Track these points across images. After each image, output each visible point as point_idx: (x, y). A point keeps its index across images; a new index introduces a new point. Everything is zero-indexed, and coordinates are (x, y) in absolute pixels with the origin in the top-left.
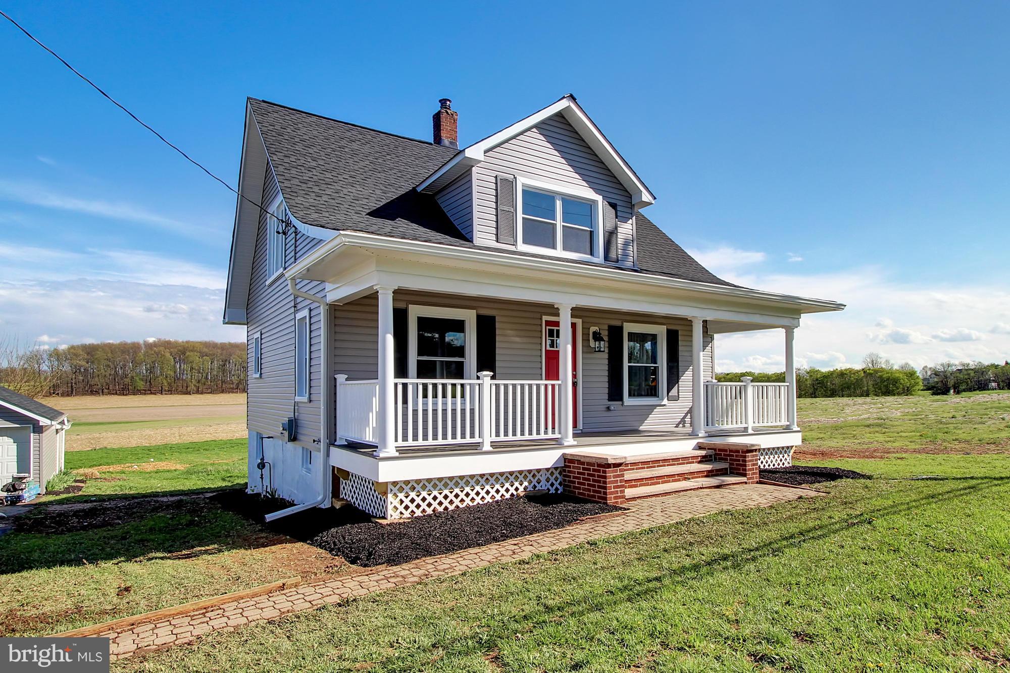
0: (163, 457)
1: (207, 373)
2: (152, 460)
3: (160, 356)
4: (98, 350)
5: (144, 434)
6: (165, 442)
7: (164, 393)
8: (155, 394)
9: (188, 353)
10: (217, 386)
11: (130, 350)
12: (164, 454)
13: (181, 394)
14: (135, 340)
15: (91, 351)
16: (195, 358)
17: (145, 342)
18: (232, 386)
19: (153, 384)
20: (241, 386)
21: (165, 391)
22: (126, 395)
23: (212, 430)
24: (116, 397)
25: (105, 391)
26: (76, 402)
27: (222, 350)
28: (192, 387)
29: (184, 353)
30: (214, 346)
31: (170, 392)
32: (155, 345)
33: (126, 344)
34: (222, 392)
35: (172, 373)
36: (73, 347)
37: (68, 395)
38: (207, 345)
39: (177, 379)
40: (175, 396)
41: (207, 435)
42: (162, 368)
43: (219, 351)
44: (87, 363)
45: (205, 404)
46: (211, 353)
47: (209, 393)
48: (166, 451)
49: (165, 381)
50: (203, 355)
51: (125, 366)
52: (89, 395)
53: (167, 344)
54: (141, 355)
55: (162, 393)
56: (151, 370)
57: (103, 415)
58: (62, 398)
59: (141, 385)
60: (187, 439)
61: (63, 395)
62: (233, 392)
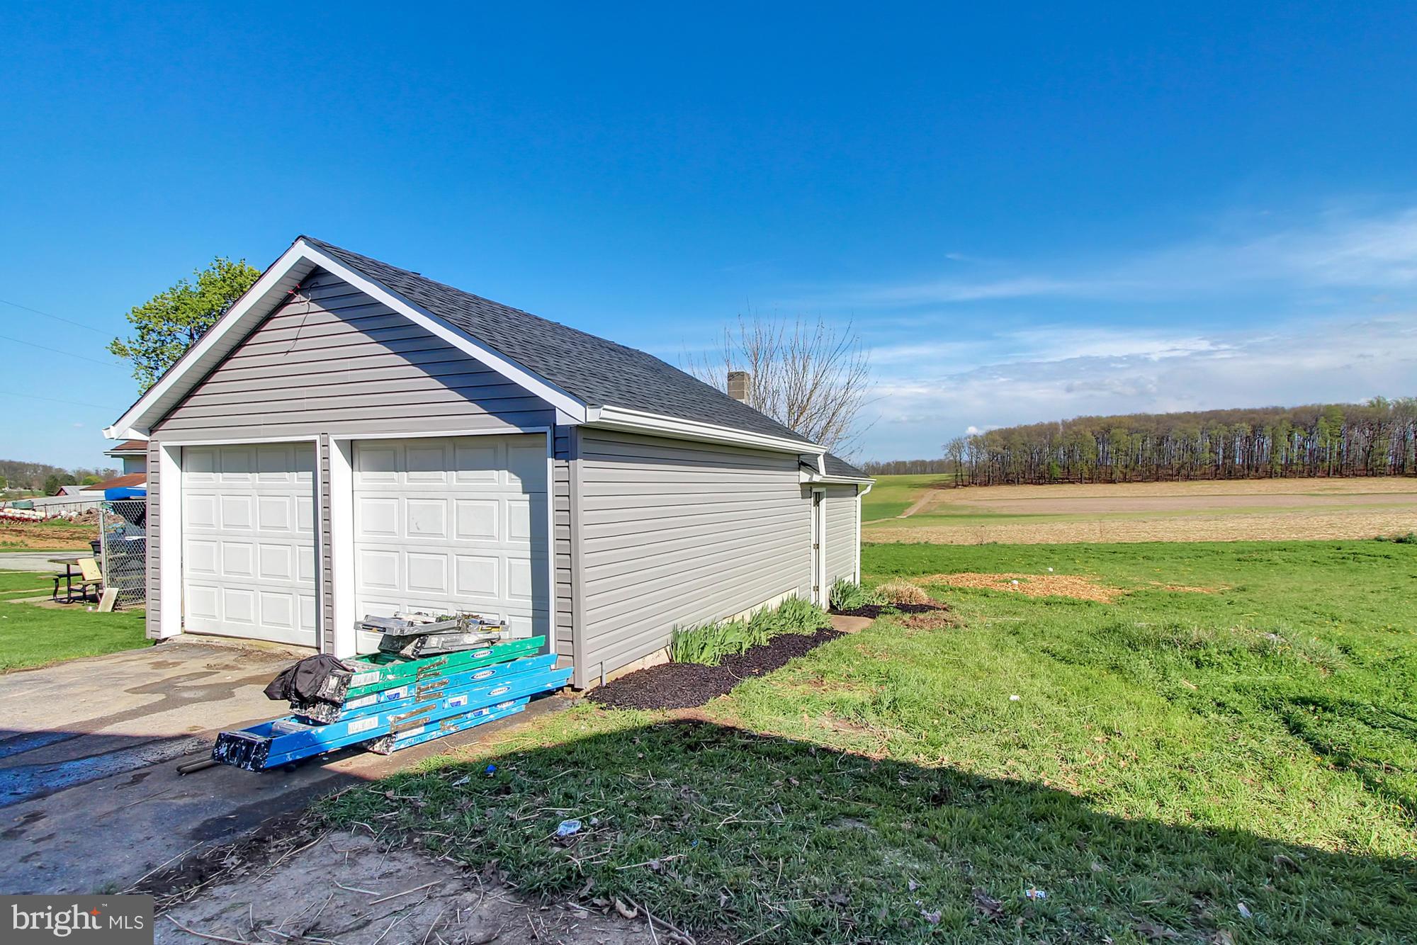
0: (1070, 566)
1: (1138, 455)
2: (1051, 570)
3: (1079, 436)
4: (1013, 434)
5: (1055, 528)
6: (1077, 540)
7: (1084, 481)
8: (1073, 483)
9: (1113, 431)
10: (1150, 472)
11: (1046, 432)
12: (1073, 559)
13: (1104, 483)
14: (1053, 420)
15: (1007, 435)
16: (1120, 435)
17: (1064, 420)
18: (1171, 472)
19: (1072, 470)
20: (1183, 472)
21: (1085, 479)
22: (1042, 484)
23: (1147, 527)
24: (1031, 487)
25: (1021, 480)
26: (993, 492)
27: (1158, 424)
28: (1117, 474)
29: (1108, 431)
30: (1147, 418)
31: (1091, 480)
32: (1074, 423)
33: (1043, 425)
34: (1157, 480)
35: (1094, 457)
36: (990, 433)
37: (985, 485)
38: (1137, 417)
39: (1099, 464)
40: (1097, 485)
41: (1143, 535)
42: (1082, 451)
43: (1153, 425)
44: (1004, 449)
45: (1135, 496)
46: (1143, 428)
47: (1139, 481)
48: (1077, 554)
49: (1085, 468)
50: (1132, 432)
51: (1041, 451)
52: (1005, 484)
53: (1089, 421)
54: (1058, 437)
55: (1081, 482)
56: (1069, 454)
57: (1017, 506)
58: (980, 488)
59: (1058, 472)
60: (1113, 538)
61: (980, 485)
62: (1172, 480)
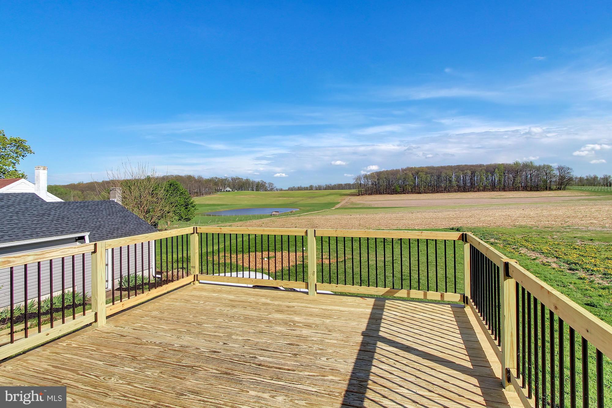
1: (429, 183)
3: (407, 175)
4: (382, 174)
8: (405, 194)
9: (420, 173)
10: (434, 189)
11: (394, 173)
13: (417, 194)
14: (398, 168)
15: (379, 174)
16: (422, 175)
17: (402, 169)
19: (404, 189)
20: (446, 189)
21: (410, 192)
22: (393, 194)
24: (389, 195)
25: (386, 192)
26: (373, 198)
27: (437, 170)
28: (422, 190)
29: (418, 173)
30: (433, 168)
31: (412, 192)
32: (405, 170)
34: (437, 192)
35: (413, 183)
36: (372, 173)
37: (371, 195)
38: (428, 168)
39: (415, 186)
40: (414, 194)
42: (408, 181)
43: (435, 171)
44: (378, 180)
45: (427, 198)
46: (431, 172)
47: (430, 193)
49: (410, 188)
50: (427, 173)
51: (392, 181)
53: (410, 169)
54: (399, 175)
55: (408, 193)
56: (404, 182)
57: (381, 203)
58: (368, 196)
59: (399, 189)
61: (369, 194)
